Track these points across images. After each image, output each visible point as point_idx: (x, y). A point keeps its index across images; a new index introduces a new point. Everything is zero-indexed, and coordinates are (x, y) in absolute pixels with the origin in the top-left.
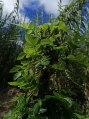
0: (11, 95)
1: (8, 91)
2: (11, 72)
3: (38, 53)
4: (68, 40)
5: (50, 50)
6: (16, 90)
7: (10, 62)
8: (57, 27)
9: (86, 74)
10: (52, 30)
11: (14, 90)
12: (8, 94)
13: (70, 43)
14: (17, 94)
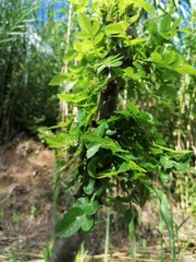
0: (25, 153)
3: (98, 50)
4: (151, 28)
5: (118, 47)
6: (35, 145)
8: (131, 2)
9: (183, 111)
11: (31, 145)
12: (18, 152)
13: (155, 34)
14: (37, 152)
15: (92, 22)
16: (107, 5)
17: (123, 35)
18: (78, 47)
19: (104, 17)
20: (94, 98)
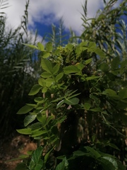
0: (17, 145)
1: (11, 139)
2: (20, 112)
3: (59, 85)
4: (102, 67)
6: (24, 139)
7: (15, 97)
8: (85, 49)
10: (79, 53)
11: (21, 139)
12: (12, 144)
13: (107, 72)
14: (25, 144)
15: (55, 64)
16: (66, 51)
17: (79, 73)
18: (43, 83)
19: (64, 59)
20: (55, 131)
